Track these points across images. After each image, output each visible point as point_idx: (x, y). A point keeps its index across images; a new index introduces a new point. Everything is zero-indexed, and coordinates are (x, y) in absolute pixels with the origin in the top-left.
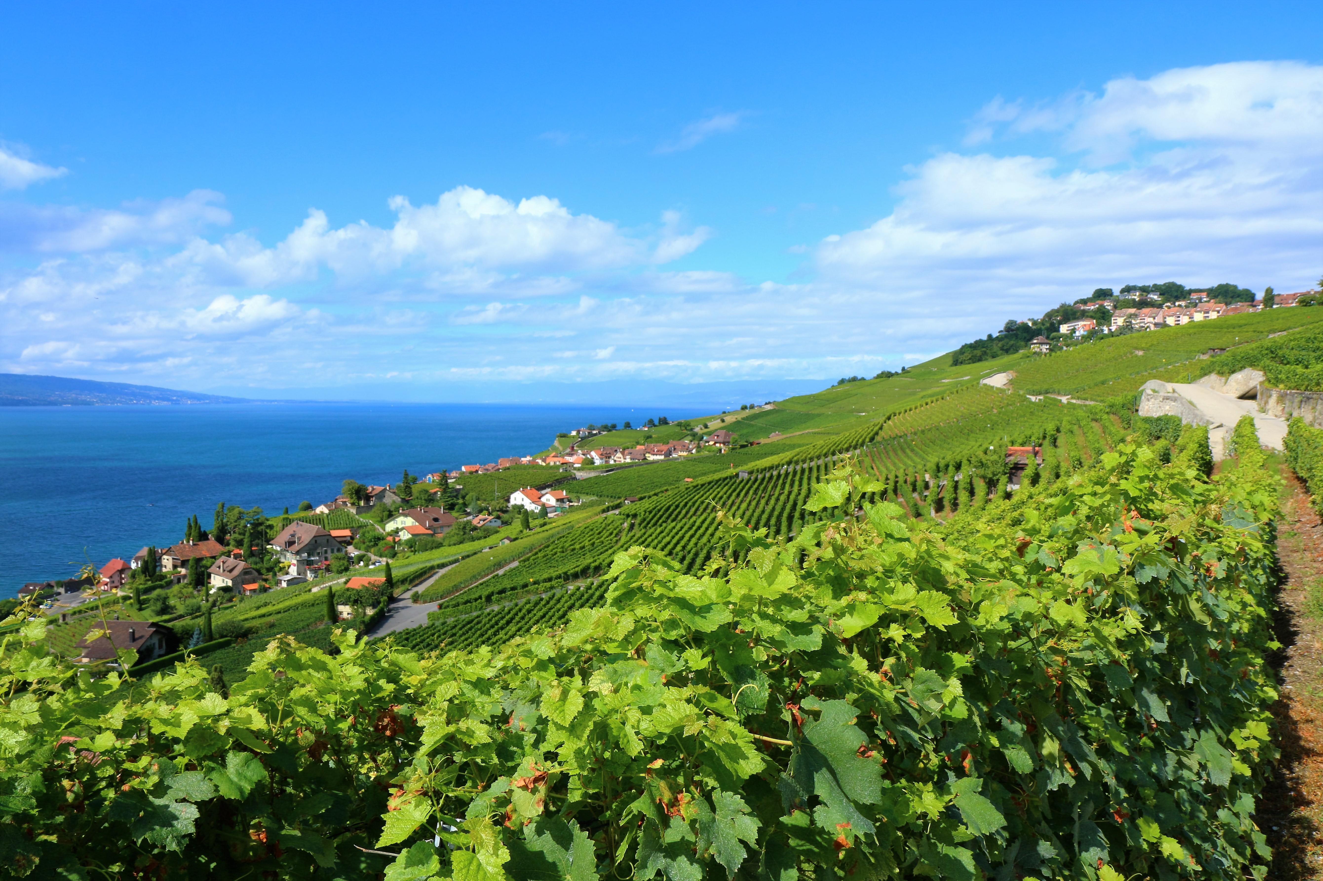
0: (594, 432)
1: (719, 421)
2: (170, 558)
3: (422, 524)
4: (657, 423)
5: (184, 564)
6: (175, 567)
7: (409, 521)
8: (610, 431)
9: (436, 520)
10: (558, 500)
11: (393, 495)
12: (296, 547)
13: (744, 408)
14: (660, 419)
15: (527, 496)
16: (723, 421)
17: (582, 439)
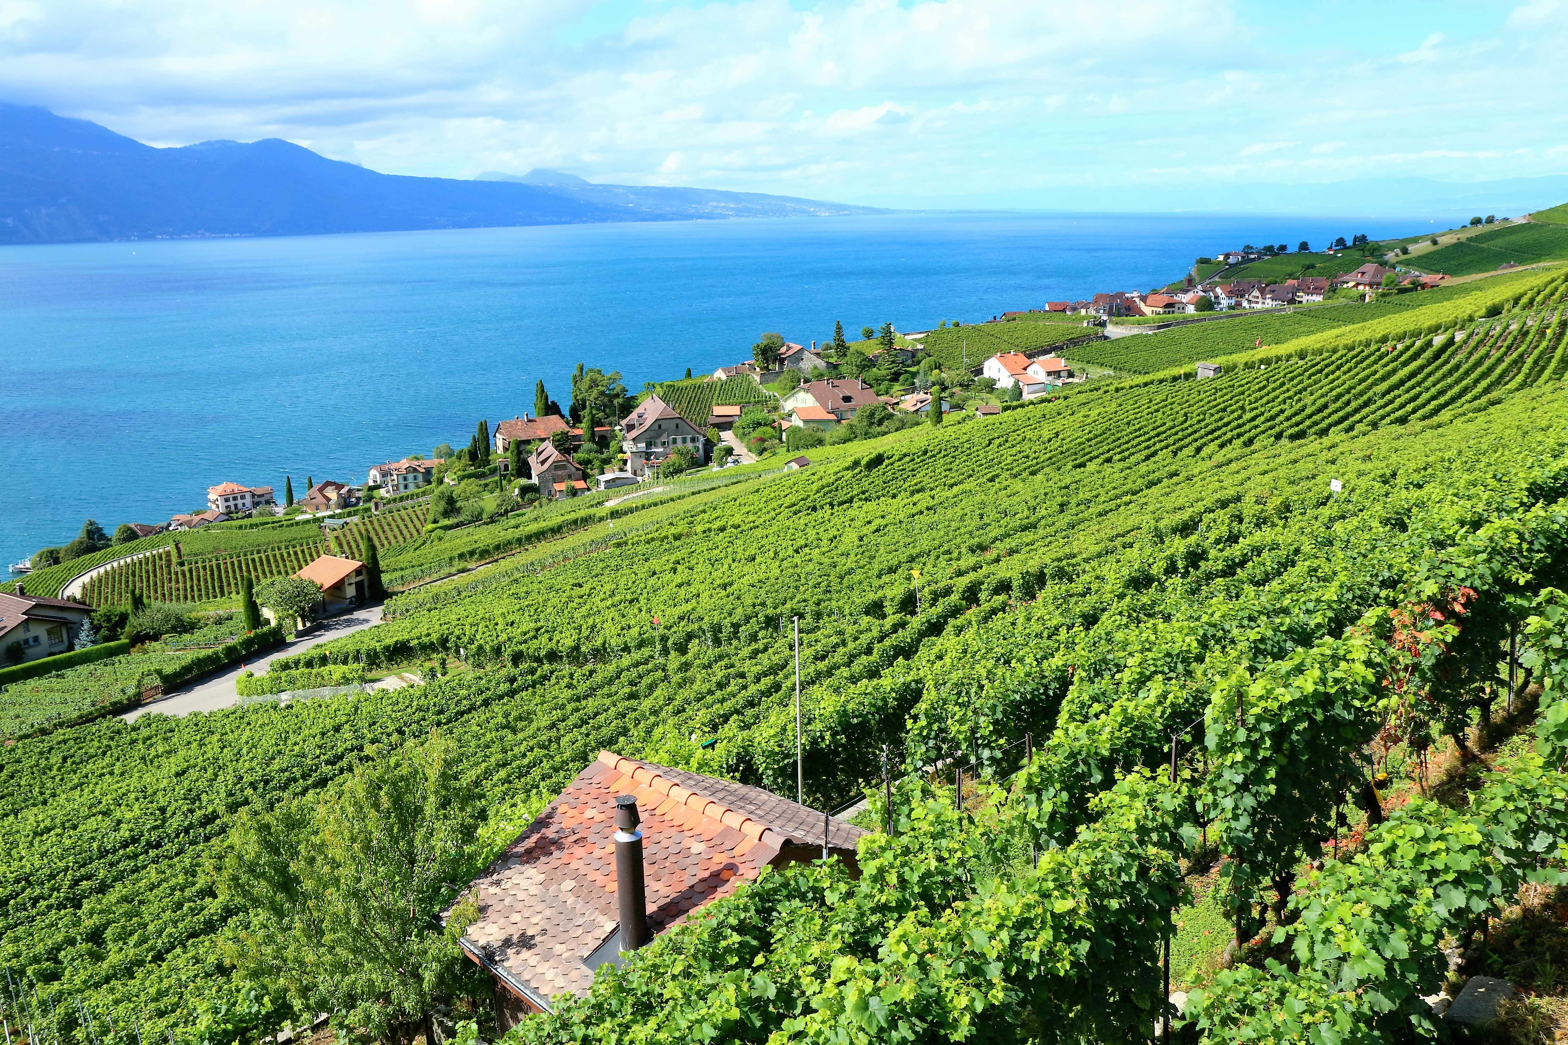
0: (1251, 256)
1: (1429, 243)
3: (823, 405)
4: (1349, 243)
6: (506, 449)
7: (809, 401)
8: (1276, 254)
9: (847, 399)
10: (1049, 374)
11: (814, 358)
13: (1476, 222)
14: (1355, 238)
15: (1005, 366)
16: (1435, 243)
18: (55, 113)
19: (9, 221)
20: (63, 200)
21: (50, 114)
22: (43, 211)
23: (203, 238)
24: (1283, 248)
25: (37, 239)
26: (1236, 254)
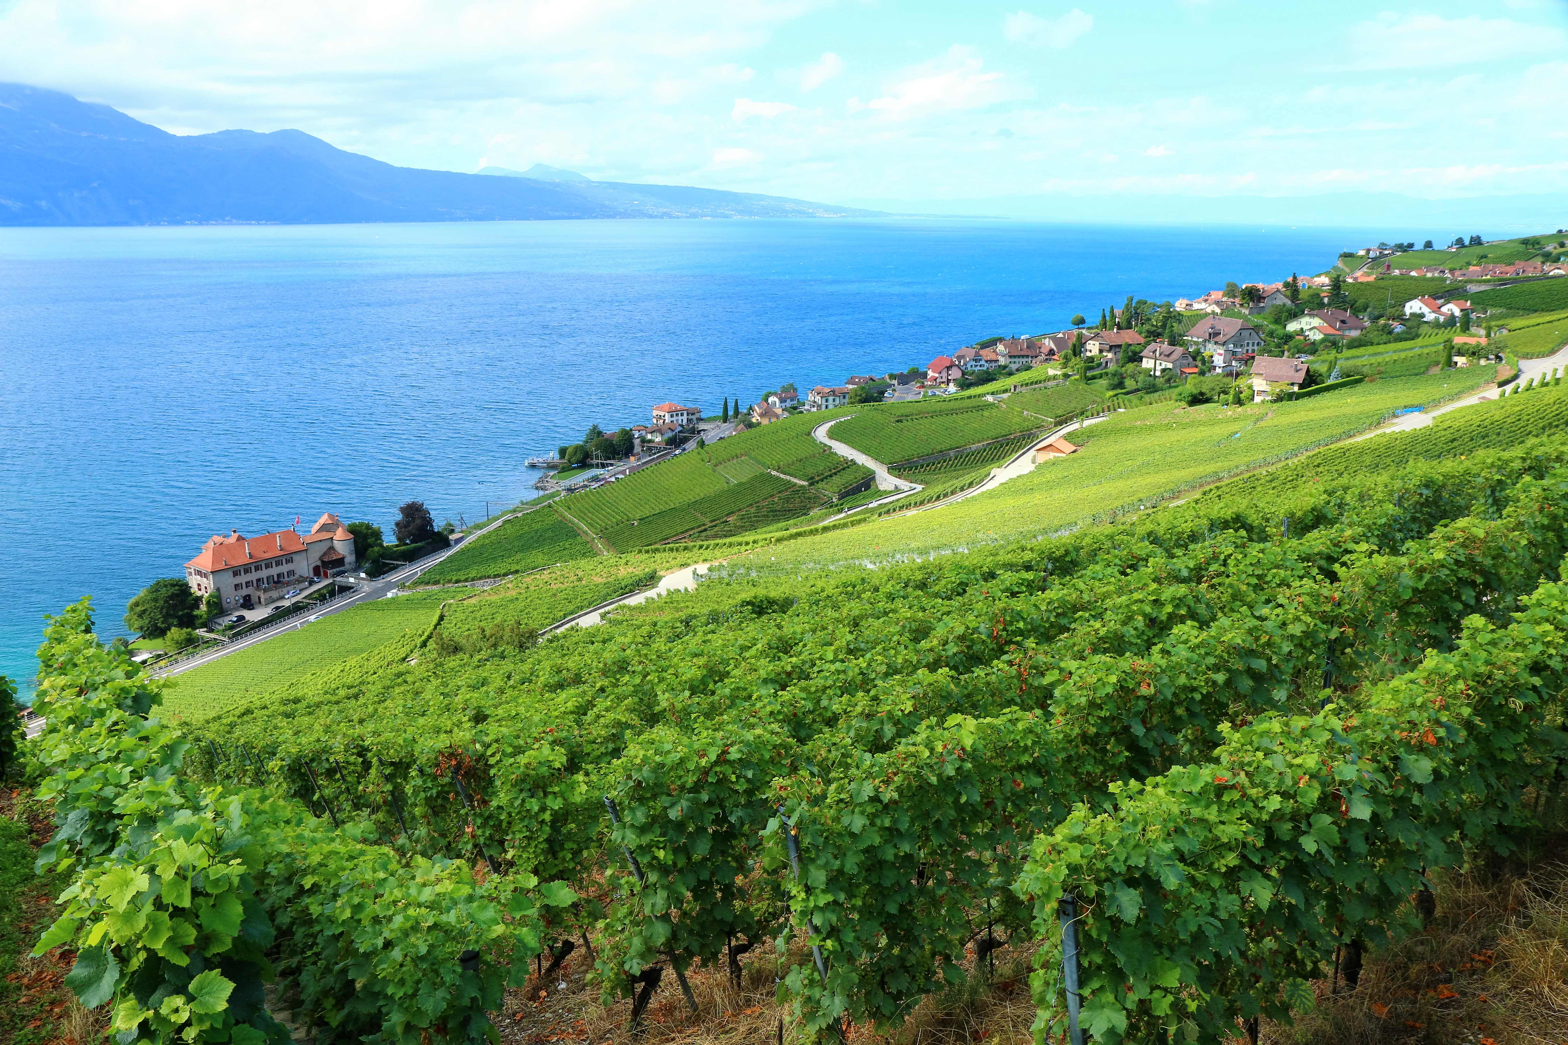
0: (1386, 252)
2: (1097, 343)
4: (1467, 242)
5: (1111, 348)
6: (1101, 351)
7: (1316, 322)
8: (1405, 251)
9: (1343, 322)
10: (1462, 310)
11: (1284, 298)
12: (1221, 338)
14: (1472, 239)
15: (1427, 305)
17: (1374, 259)
18: (81, 99)
19: (43, 203)
20: (95, 185)
21: (75, 100)
22: (76, 195)
23: (230, 223)
24: (1411, 246)
25: (70, 221)
26: (1374, 250)
